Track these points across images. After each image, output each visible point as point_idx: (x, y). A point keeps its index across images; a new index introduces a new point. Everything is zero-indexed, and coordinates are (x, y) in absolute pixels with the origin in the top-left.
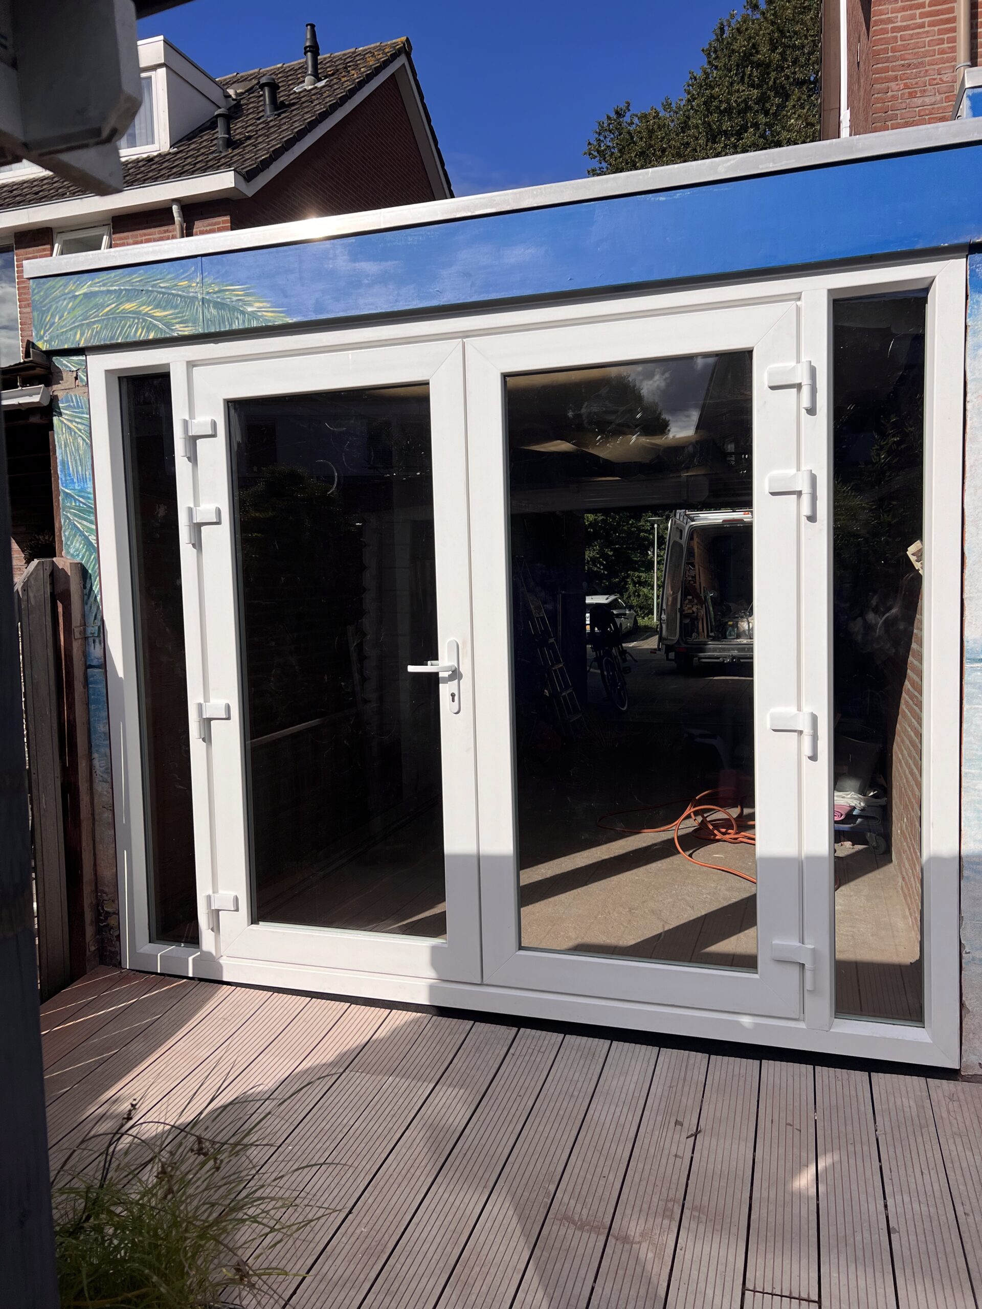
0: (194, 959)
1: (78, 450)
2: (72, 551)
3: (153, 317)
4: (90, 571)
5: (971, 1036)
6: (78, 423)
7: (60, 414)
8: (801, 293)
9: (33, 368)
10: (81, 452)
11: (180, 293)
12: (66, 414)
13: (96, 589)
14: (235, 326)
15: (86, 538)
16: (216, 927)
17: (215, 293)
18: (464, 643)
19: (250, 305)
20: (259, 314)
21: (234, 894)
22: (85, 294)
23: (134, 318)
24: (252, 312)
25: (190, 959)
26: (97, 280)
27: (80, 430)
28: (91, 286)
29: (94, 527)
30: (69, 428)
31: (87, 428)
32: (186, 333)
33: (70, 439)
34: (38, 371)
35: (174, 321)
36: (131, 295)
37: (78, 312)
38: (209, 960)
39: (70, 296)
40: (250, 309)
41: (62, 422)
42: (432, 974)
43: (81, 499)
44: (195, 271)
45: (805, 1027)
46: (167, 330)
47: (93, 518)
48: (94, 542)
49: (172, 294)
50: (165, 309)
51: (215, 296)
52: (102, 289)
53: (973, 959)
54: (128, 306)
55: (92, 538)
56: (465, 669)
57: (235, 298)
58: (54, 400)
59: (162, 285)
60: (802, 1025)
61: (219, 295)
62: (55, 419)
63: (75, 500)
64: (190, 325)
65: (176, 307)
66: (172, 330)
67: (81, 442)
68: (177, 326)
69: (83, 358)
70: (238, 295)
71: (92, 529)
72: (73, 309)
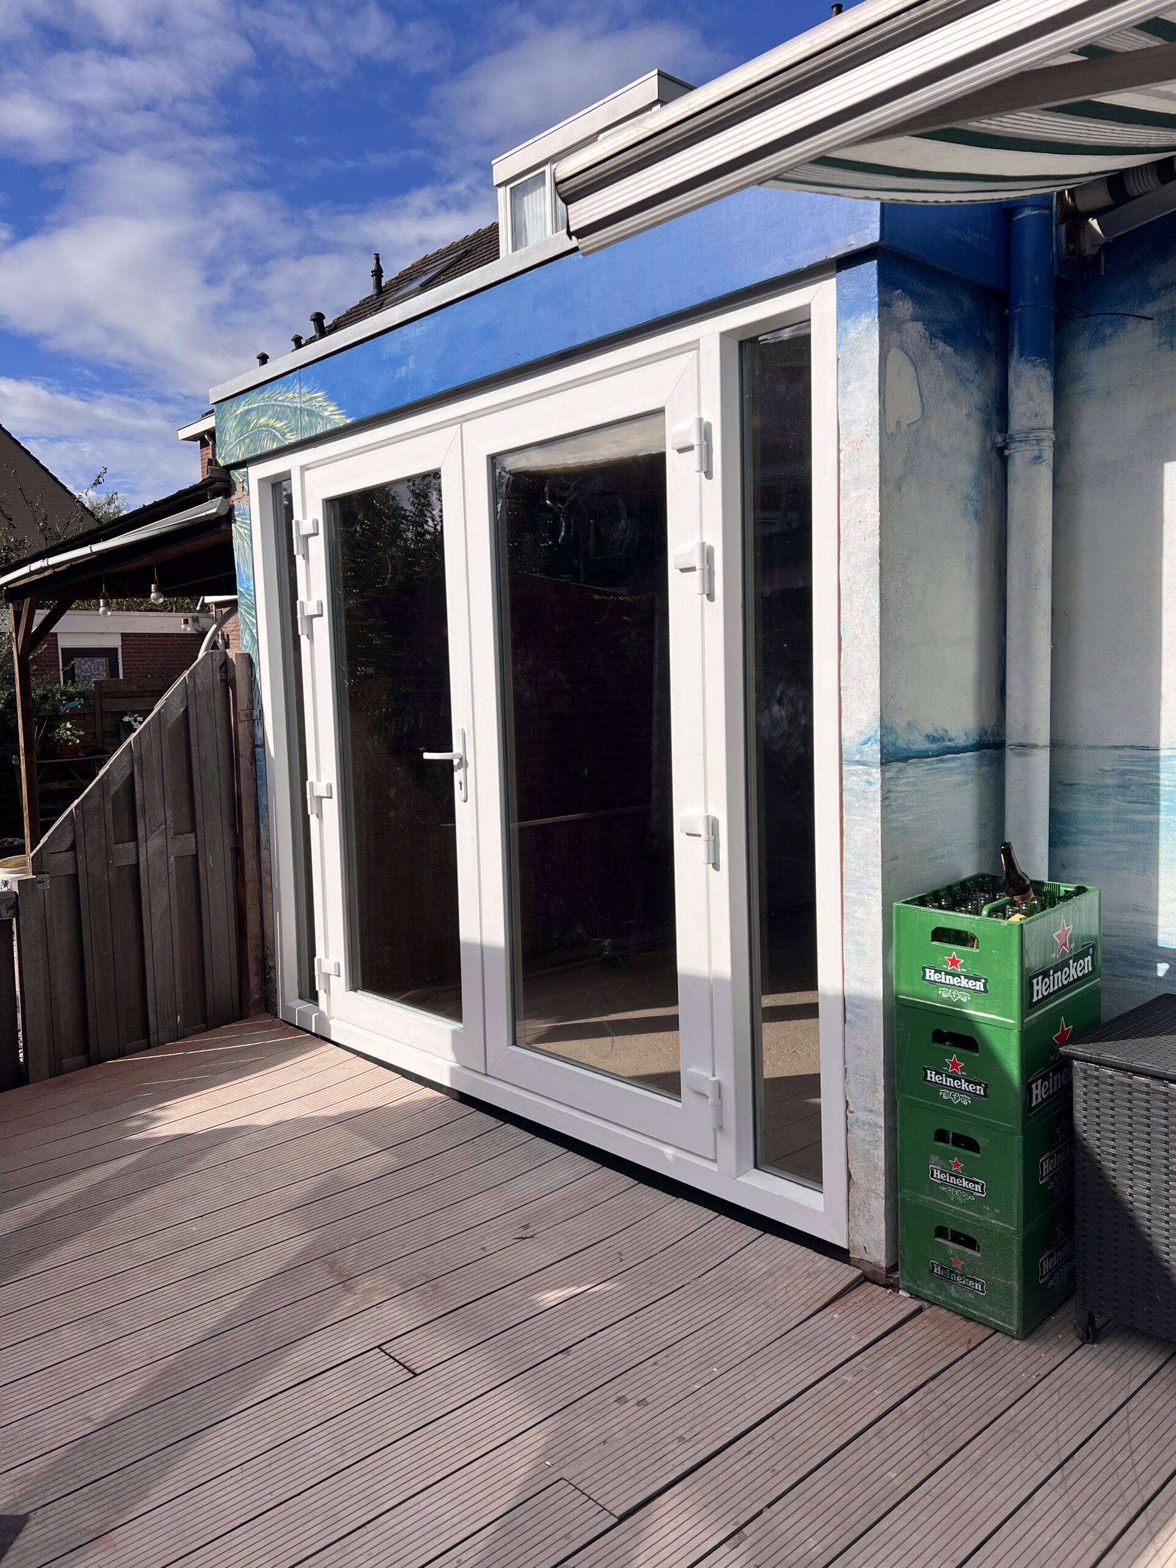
0: (315, 1017)
1: (245, 553)
2: (245, 642)
3: (275, 429)
4: (254, 661)
5: (857, 1212)
6: (244, 528)
7: (235, 521)
8: (698, 340)
9: (213, 483)
10: (247, 554)
11: (289, 404)
12: (238, 521)
13: (258, 677)
14: (320, 430)
15: (251, 631)
16: (327, 991)
17: (307, 401)
18: (469, 731)
19: (326, 410)
20: (331, 417)
21: (337, 960)
22: (241, 413)
23: (266, 431)
24: (327, 416)
25: (313, 1016)
26: (247, 400)
27: (245, 534)
28: (244, 406)
29: (255, 621)
30: (240, 533)
31: (249, 533)
32: (292, 441)
33: (241, 542)
34: (218, 485)
35: (287, 431)
36: (262, 411)
37: (238, 429)
38: (322, 1019)
39: (234, 415)
40: (326, 414)
41: (236, 528)
42: (451, 1056)
43: (248, 597)
44: (296, 384)
45: (717, 1170)
46: (283, 440)
47: (254, 613)
48: (255, 634)
49: (284, 406)
50: (281, 421)
51: (307, 404)
52: (250, 407)
53: (857, 1120)
54: (263, 421)
55: (254, 631)
56: (470, 758)
57: (318, 405)
58: (231, 509)
59: (280, 399)
60: (714, 1168)
61: (309, 403)
62: (233, 525)
63: (245, 597)
64: (295, 433)
65: (287, 418)
66: (285, 438)
67: (246, 544)
68: (288, 435)
69: (245, 470)
70: (319, 402)
71: (253, 623)
72: (236, 427)
